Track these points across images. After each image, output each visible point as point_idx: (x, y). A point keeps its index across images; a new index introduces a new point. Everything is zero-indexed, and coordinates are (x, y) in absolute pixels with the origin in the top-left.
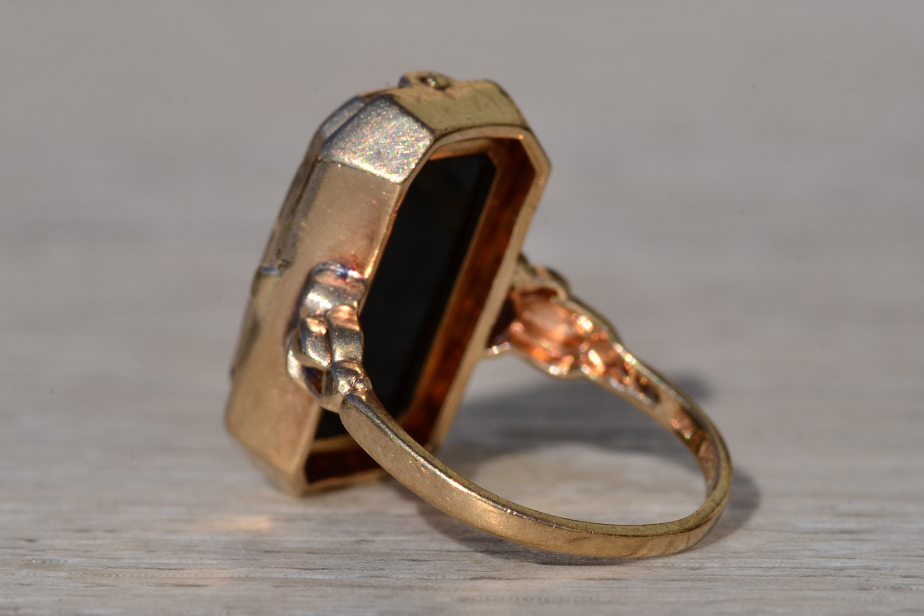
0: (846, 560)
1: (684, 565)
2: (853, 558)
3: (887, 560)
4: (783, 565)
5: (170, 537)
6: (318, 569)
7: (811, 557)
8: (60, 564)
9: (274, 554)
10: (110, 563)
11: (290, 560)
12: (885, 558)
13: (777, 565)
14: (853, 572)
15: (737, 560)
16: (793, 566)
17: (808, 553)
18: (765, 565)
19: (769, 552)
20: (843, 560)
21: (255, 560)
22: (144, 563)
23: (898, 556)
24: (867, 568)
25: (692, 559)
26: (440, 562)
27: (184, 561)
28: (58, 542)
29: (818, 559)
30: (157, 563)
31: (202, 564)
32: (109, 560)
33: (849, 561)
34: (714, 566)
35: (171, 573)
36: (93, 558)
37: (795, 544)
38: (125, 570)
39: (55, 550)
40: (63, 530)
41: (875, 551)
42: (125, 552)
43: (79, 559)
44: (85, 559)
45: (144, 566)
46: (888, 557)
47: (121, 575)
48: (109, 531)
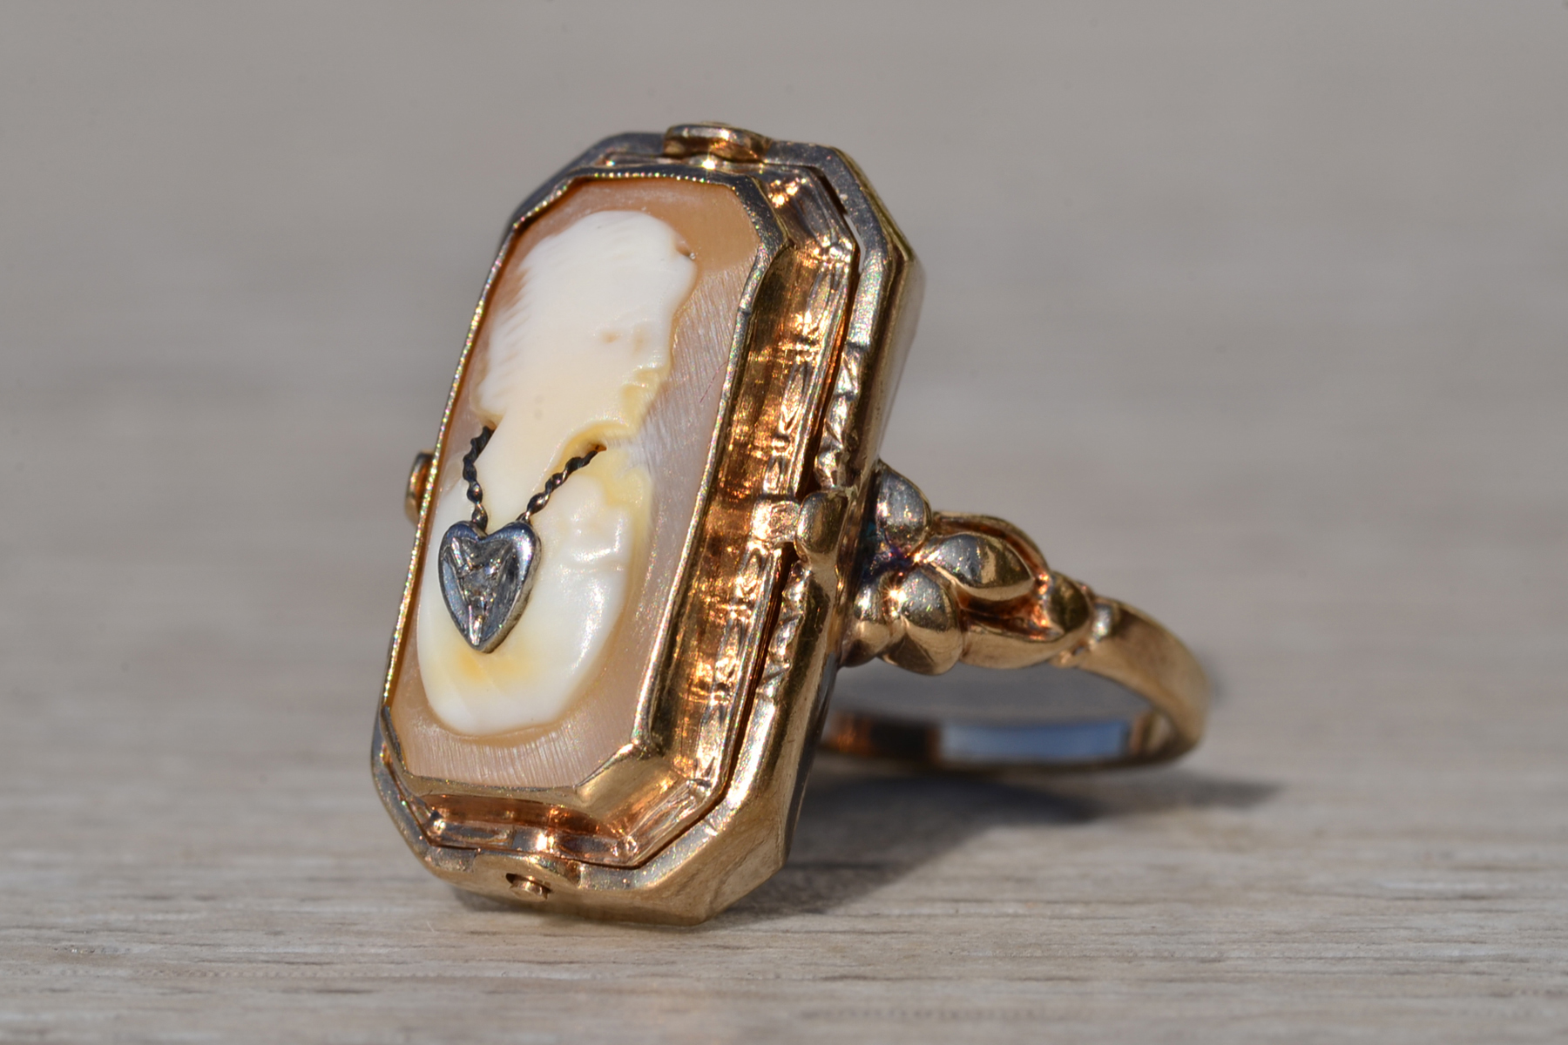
0: (1469, 946)
1: (1190, 954)
2: (1481, 943)
3: (1540, 944)
4: (1362, 954)
5: (308, 908)
6: (561, 963)
7: (1410, 940)
8: (118, 956)
9: (487, 936)
10: (205, 952)
11: (513, 948)
12: (1537, 941)
13: (1351, 955)
14: (1482, 967)
15: (1283, 945)
16: (1378, 955)
17: (1403, 933)
18: (1330, 954)
19: (1337, 932)
20: (1463, 945)
21: (454, 947)
22: (262, 953)
23: (1558, 938)
24: (1505, 958)
25: (1204, 944)
26: (771, 950)
27: (331, 950)
28: (114, 917)
29: (1422, 944)
30: (285, 953)
31: (363, 955)
32: (203, 947)
33: (1474, 946)
34: (1242, 955)
35: (309, 971)
36: (176, 944)
37: (1382, 917)
38: (231, 964)
39: (110, 931)
40: (125, 897)
41: (1520, 930)
42: (230, 935)
43: (152, 947)
44: (162, 946)
45: (262, 958)
46: (1542, 941)
47: (223, 974)
48: (204, 898)
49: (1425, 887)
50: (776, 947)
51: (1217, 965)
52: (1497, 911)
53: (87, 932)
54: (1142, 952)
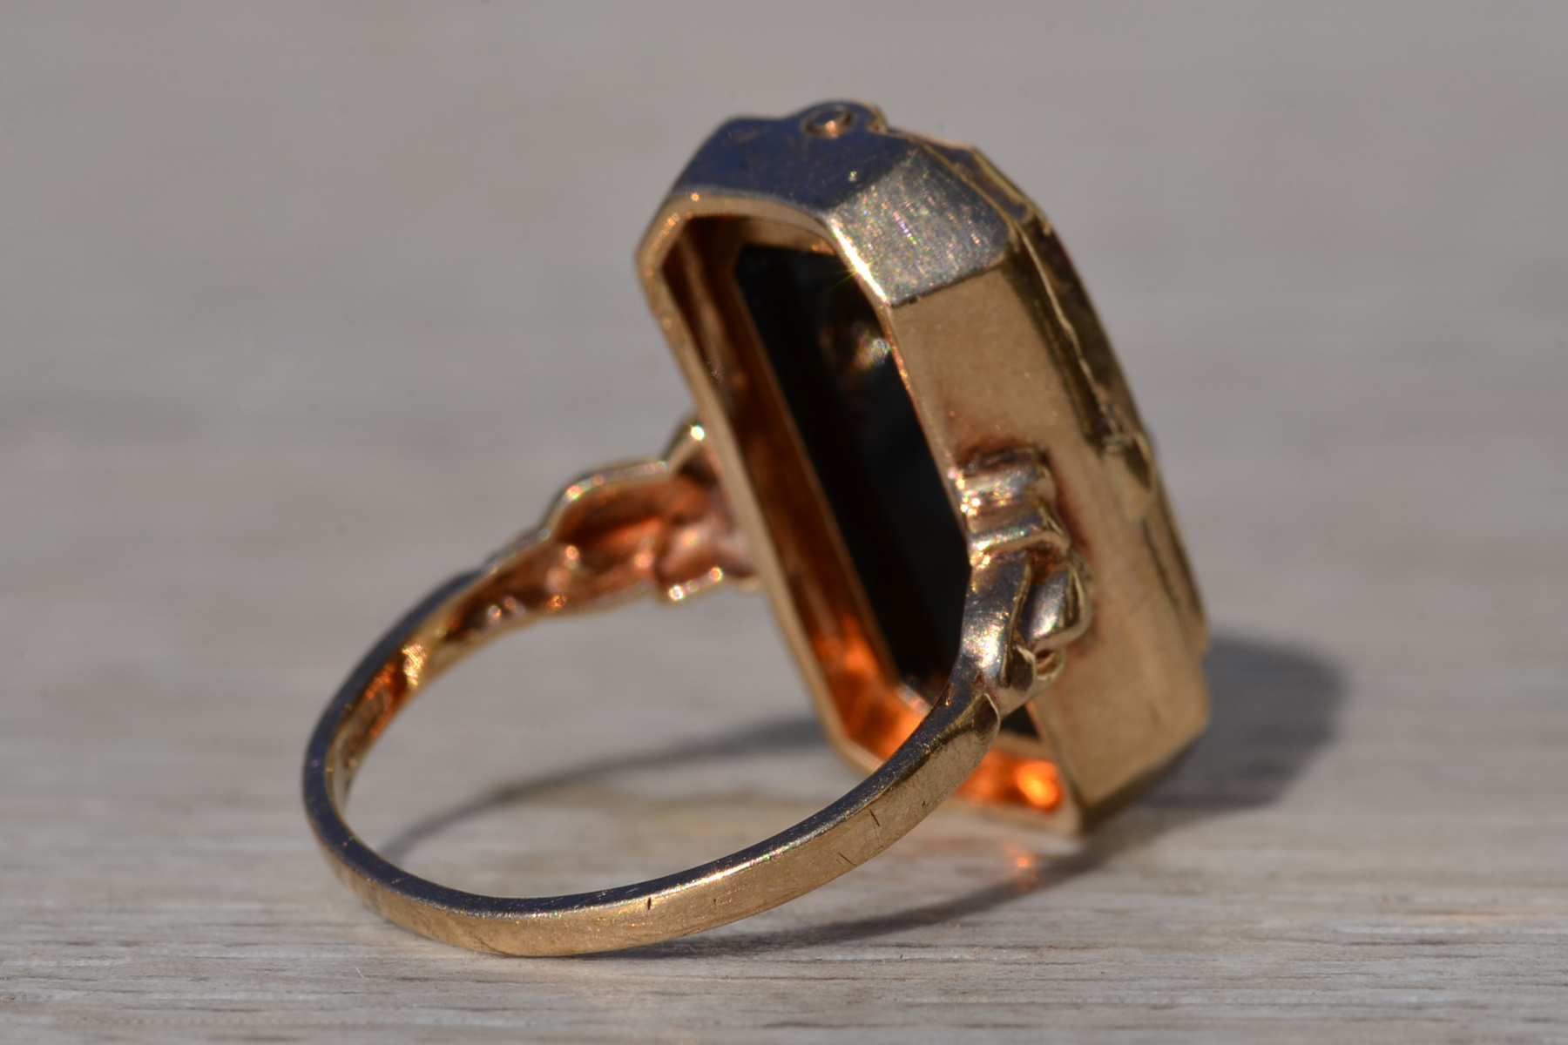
0: (1427, 991)
1: (1141, 1000)
2: (1440, 988)
3: (1500, 990)
4: (1317, 1000)
5: (233, 953)
6: (495, 1009)
7: (1366, 986)
8: (40, 1003)
9: (418, 983)
10: (129, 999)
11: (445, 994)
12: (1497, 987)
13: (1305, 1001)
14: (1440, 1013)
15: (1235, 991)
16: (1334, 1002)
17: (1360, 979)
18: (1285, 1000)
19: (1292, 977)
20: (1421, 991)
21: (385, 993)
22: (188, 1000)
23: (1519, 984)
24: (1464, 1005)
25: (1155, 990)
26: (710, 996)
27: (259, 996)
28: (35, 963)
29: (1379, 990)
30: (211, 1000)
31: (291, 1002)
32: (127, 994)
33: (1432, 992)
34: (1194, 1001)
35: (236, 1018)
36: (98, 990)
37: (1338, 963)
38: (155, 1012)
39: (32, 977)
40: (46, 943)
41: (1479, 975)
42: (155, 981)
43: (74, 993)
44: (84, 993)
45: (188, 1005)
46: (1502, 986)
47: (147, 1022)
48: (128, 944)
49: (1382, 931)
50: (715, 994)
51: (1166, 1012)
52: (1457, 956)
53: (8, 978)
54: (1091, 997)
